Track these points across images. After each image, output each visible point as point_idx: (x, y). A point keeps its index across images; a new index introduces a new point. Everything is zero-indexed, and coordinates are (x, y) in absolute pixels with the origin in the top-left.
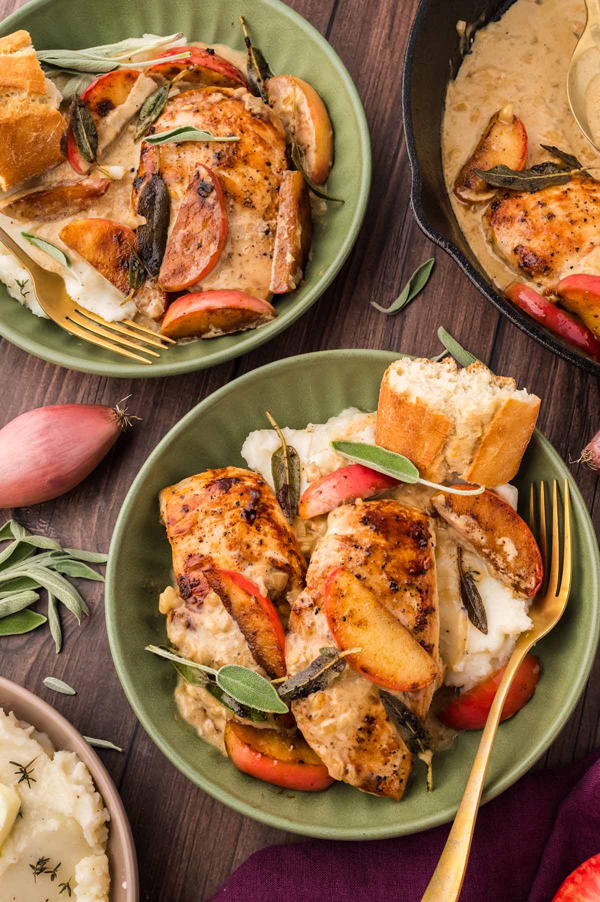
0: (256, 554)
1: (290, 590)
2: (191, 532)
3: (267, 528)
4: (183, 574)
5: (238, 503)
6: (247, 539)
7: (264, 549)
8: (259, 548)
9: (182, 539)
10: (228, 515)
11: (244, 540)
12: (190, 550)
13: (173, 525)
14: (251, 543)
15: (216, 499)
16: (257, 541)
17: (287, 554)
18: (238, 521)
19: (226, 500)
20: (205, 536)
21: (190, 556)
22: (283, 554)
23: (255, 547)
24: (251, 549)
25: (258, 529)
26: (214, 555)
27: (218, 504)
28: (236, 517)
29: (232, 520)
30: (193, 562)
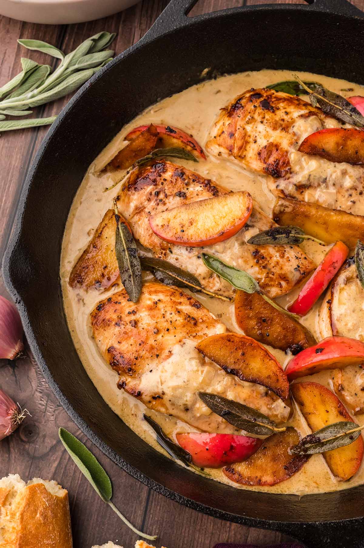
0: (290, 120)
1: (324, 122)
2: (247, 142)
3: (281, 105)
4: (265, 166)
5: (255, 107)
6: (277, 118)
7: (291, 115)
8: (289, 116)
9: (246, 150)
10: (256, 116)
11: (277, 119)
12: (256, 151)
13: (234, 148)
14: (282, 118)
15: (241, 116)
16: (284, 114)
17: (304, 108)
18: (264, 114)
19: (247, 110)
20: (256, 137)
21: (259, 154)
22: (302, 109)
23: (286, 118)
24: (286, 120)
25: (278, 109)
26: (271, 140)
27: (245, 116)
28: (261, 113)
29: (261, 116)
30: (264, 155)
